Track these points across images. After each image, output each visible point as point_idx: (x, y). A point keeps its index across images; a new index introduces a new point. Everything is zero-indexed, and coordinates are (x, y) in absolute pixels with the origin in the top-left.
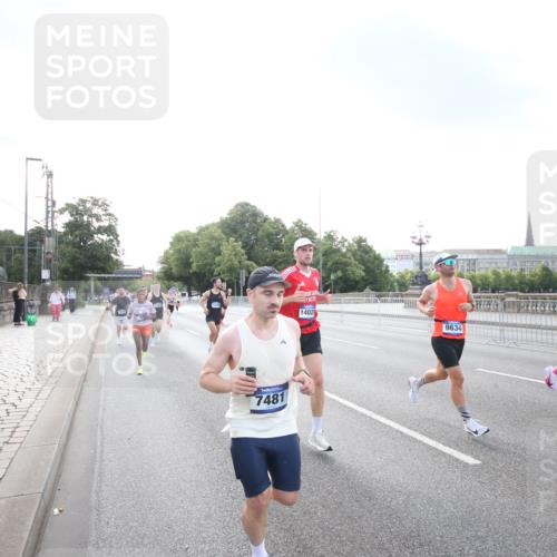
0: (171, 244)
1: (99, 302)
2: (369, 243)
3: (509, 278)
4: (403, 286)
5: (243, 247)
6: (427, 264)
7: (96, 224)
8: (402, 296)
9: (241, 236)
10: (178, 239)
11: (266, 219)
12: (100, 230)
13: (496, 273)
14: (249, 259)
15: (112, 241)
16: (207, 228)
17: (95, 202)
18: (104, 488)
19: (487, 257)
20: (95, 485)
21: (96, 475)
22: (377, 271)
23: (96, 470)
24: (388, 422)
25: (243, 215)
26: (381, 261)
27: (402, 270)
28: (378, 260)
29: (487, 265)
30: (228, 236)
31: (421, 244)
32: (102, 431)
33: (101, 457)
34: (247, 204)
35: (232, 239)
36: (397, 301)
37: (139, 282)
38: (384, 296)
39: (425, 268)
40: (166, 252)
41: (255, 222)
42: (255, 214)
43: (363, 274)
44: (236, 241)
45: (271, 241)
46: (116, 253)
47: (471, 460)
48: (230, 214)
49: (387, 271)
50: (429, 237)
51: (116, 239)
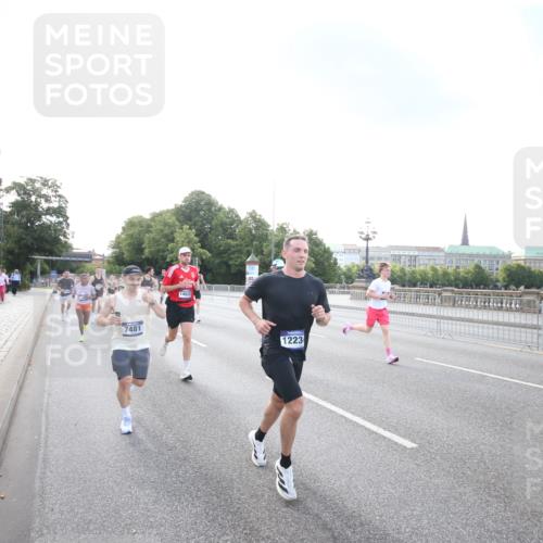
0: (124, 229)
1: (45, 285)
2: (320, 236)
3: (445, 274)
4: (349, 278)
5: (196, 235)
6: (372, 259)
7: (44, 205)
8: (349, 288)
9: (195, 225)
10: (131, 224)
11: (220, 209)
12: (49, 211)
13: (434, 269)
14: (202, 247)
15: (60, 223)
16: (161, 214)
17: (45, 183)
18: (49, 474)
19: (426, 254)
20: (39, 471)
21: (40, 461)
22: (326, 264)
23: (41, 456)
24: (333, 408)
25: (198, 203)
26: (331, 254)
27: (349, 263)
28: (327, 253)
29: (426, 262)
30: (182, 223)
31: (367, 239)
32: (47, 417)
33: (46, 442)
34: (203, 193)
35: (186, 227)
36: (343, 293)
37: (88, 266)
38: (332, 287)
39: (370, 262)
40: (118, 237)
41: (209, 210)
42: (210, 203)
43: (313, 266)
44: (190, 228)
45: (225, 230)
46: (65, 236)
47: (408, 444)
48: (185, 201)
49: (336, 263)
50: (375, 233)
51: (66, 221)
